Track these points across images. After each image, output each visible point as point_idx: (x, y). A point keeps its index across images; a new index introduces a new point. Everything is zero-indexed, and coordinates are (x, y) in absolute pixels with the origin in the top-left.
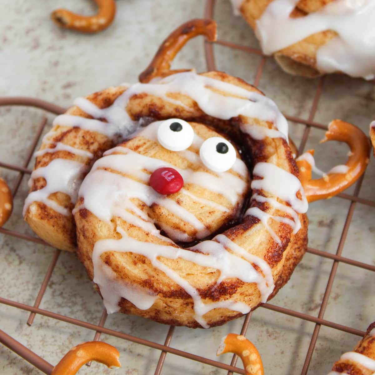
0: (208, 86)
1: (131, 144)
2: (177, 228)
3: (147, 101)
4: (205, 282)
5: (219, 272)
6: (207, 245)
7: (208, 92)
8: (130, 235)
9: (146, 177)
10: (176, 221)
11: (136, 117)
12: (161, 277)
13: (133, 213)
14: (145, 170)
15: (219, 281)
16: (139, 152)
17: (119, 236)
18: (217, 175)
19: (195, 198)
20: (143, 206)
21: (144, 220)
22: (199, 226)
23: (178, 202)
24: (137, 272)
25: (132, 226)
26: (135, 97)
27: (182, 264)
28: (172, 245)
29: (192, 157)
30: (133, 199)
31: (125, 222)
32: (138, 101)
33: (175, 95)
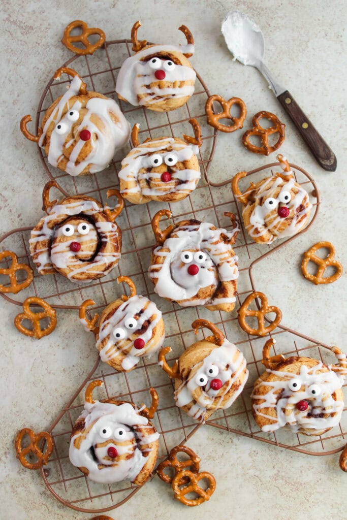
0: (67, 208)
1: (58, 240)
2: (86, 257)
3: (52, 222)
4: (103, 268)
5: (105, 263)
6: (97, 258)
7: (68, 210)
8: (76, 268)
9: (68, 249)
10: (85, 256)
11: (52, 228)
12: (91, 274)
13: (72, 262)
14: (67, 247)
15: (107, 266)
16: (62, 242)
17: (72, 270)
18: (87, 235)
19: (85, 246)
20: (73, 257)
21: (76, 261)
22: (91, 253)
23: (82, 251)
24: (84, 276)
25: (74, 266)
26: (48, 223)
27: (94, 268)
28: (88, 264)
29: (77, 234)
30: (69, 258)
31: (71, 266)
32: (50, 224)
33: (59, 216)
